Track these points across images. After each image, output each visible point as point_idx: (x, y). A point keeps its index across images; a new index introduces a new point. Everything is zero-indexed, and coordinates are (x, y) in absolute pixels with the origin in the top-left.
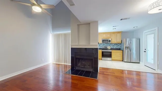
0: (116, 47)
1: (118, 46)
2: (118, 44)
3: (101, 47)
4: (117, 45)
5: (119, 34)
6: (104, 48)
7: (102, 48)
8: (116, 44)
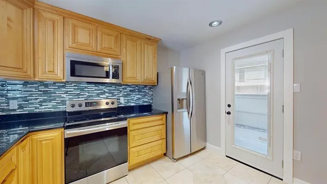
0: (139, 99)
1: (145, 96)
2: (146, 86)
3: (63, 103)
4: (140, 91)
5: (150, 48)
6: (84, 108)
7: (69, 109)
8: (139, 88)
